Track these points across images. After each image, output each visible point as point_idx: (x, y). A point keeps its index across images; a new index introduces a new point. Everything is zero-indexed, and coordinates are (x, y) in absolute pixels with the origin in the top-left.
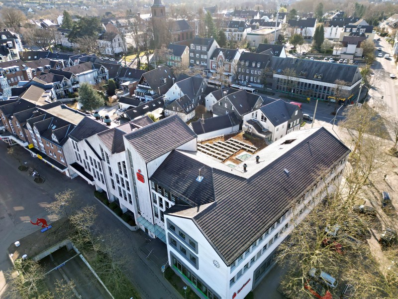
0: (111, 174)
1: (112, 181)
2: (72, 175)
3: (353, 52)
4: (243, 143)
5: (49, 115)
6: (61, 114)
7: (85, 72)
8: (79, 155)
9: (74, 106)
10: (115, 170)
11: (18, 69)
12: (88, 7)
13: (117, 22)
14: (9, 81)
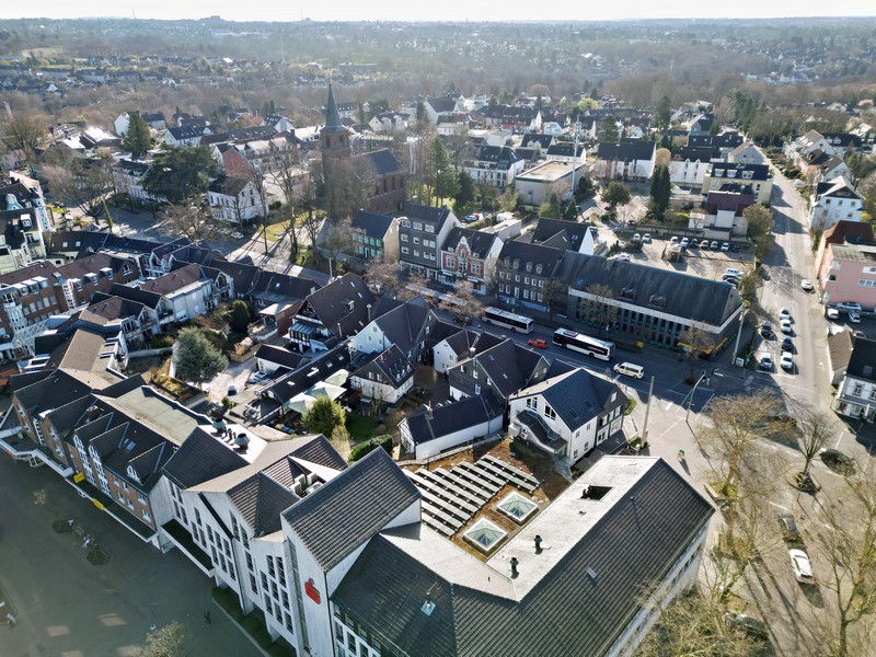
0: (250, 566)
1: (253, 579)
2: (164, 547)
3: (729, 225)
4: (512, 468)
5: (120, 417)
6: (145, 411)
7: (185, 290)
8: (183, 509)
9: (164, 368)
10: (261, 566)
11: (45, 285)
12: (178, 82)
13: (247, 147)
14: (26, 310)
